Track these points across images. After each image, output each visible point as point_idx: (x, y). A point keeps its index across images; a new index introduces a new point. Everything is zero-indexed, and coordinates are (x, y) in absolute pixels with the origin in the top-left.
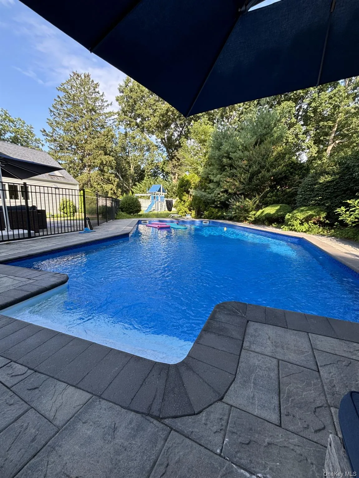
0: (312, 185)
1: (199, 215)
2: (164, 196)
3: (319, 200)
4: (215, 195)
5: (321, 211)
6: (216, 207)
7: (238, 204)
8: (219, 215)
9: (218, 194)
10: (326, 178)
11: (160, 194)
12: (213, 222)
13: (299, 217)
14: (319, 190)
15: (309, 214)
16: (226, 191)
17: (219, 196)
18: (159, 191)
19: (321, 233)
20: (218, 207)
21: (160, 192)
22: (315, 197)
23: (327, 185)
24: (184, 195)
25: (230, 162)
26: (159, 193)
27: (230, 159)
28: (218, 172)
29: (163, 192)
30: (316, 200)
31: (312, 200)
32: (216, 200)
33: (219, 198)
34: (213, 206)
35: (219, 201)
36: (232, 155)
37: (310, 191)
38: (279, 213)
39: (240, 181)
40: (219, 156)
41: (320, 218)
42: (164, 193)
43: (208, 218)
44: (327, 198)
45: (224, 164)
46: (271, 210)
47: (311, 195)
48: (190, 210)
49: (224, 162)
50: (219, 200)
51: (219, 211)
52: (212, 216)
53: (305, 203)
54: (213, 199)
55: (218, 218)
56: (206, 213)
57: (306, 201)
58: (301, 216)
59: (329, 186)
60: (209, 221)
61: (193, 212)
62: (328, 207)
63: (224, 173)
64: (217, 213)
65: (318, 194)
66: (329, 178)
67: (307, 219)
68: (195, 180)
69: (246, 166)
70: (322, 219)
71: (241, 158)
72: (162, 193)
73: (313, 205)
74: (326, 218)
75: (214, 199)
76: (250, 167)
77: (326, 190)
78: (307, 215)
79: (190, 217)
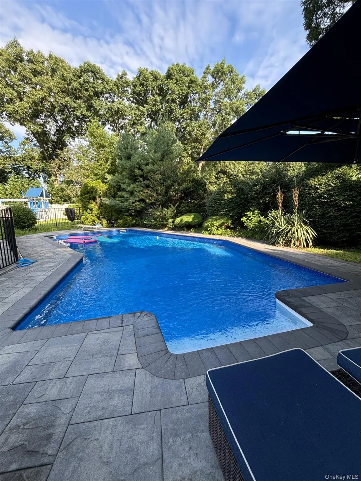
0: (219, 200)
1: (111, 224)
2: (48, 201)
3: (225, 212)
4: (129, 203)
5: (229, 219)
6: (131, 215)
7: (158, 213)
8: (134, 223)
9: (132, 203)
10: (228, 196)
11: (44, 199)
12: (130, 230)
13: (215, 224)
14: (225, 204)
15: (222, 222)
16: (141, 200)
17: (134, 205)
18: (42, 195)
19: (230, 234)
20: (133, 215)
21: (43, 197)
22: (223, 209)
23: (230, 201)
24: (90, 203)
25: (141, 173)
26: (41, 198)
27: (142, 170)
28: (130, 181)
29: (47, 196)
30: (223, 211)
31: (221, 211)
32: (131, 209)
33: (133, 206)
34: (127, 214)
35: (134, 210)
36: (144, 167)
37: (219, 205)
38: (195, 221)
39: (157, 193)
40: (131, 167)
41: (228, 224)
42: (47, 198)
43: (122, 227)
44: (231, 210)
45: (136, 174)
46: (188, 218)
47: (220, 207)
48: (99, 219)
49: (136, 173)
50: (133, 208)
51: (133, 219)
52: (126, 224)
53: (215, 213)
54: (127, 207)
55: (133, 226)
56: (120, 221)
57: (216, 212)
58: (216, 223)
59: (230, 202)
60: (126, 230)
61: (105, 222)
62: (231, 216)
63: (137, 183)
64: (132, 221)
65: (224, 207)
66: (230, 196)
67: (221, 225)
68: (102, 187)
69: (160, 179)
70: (229, 225)
71: (154, 171)
72: (45, 198)
73: (222, 215)
74: (232, 224)
75: (129, 208)
76: (165, 181)
77: (229, 204)
78: (221, 222)
79: (101, 226)
